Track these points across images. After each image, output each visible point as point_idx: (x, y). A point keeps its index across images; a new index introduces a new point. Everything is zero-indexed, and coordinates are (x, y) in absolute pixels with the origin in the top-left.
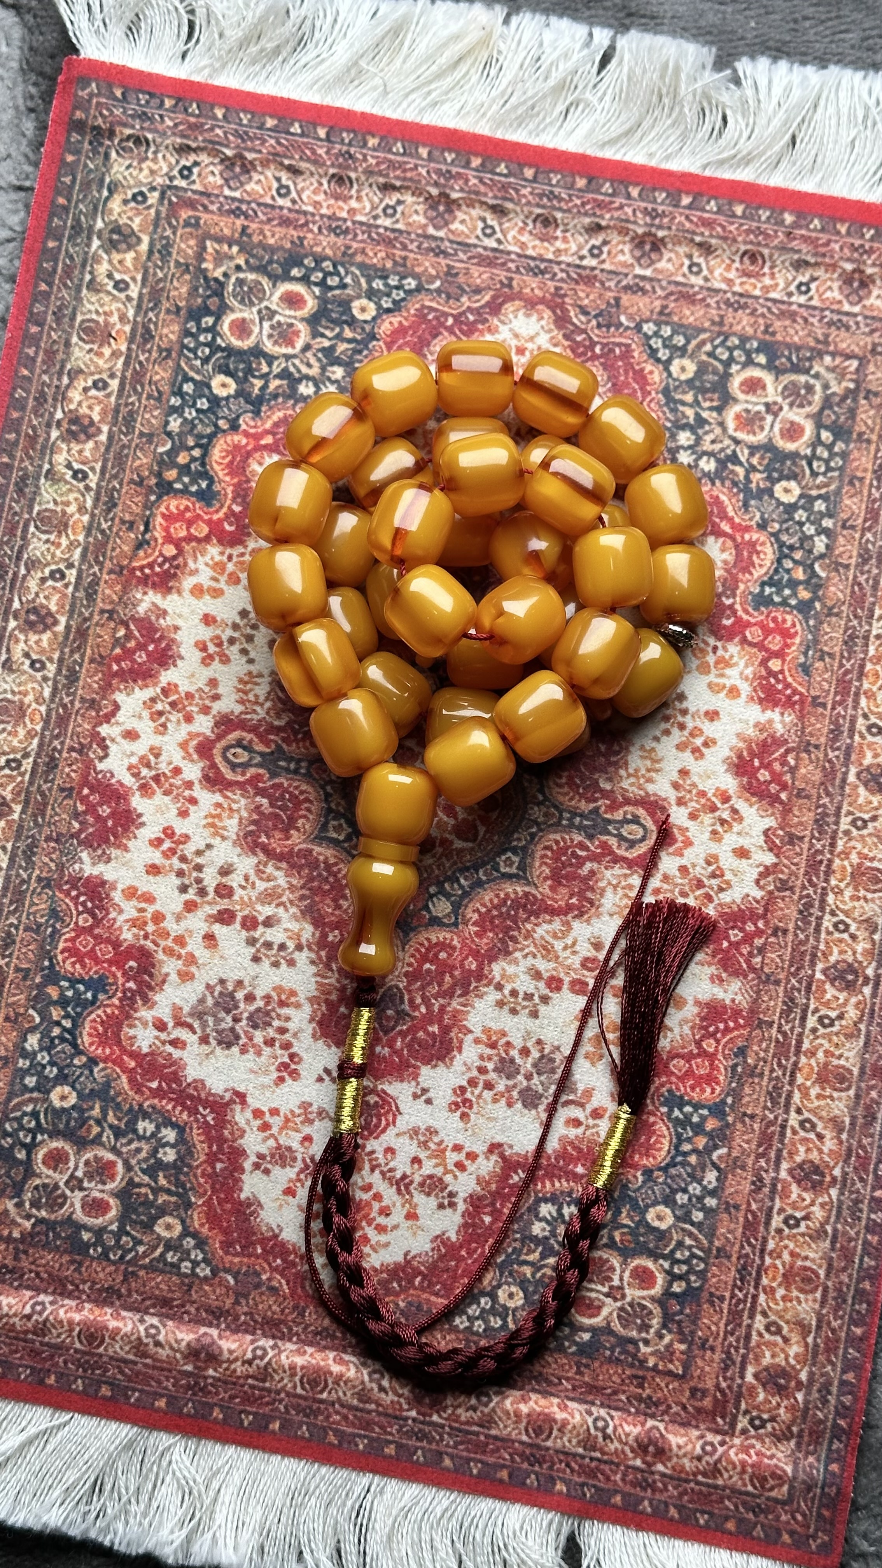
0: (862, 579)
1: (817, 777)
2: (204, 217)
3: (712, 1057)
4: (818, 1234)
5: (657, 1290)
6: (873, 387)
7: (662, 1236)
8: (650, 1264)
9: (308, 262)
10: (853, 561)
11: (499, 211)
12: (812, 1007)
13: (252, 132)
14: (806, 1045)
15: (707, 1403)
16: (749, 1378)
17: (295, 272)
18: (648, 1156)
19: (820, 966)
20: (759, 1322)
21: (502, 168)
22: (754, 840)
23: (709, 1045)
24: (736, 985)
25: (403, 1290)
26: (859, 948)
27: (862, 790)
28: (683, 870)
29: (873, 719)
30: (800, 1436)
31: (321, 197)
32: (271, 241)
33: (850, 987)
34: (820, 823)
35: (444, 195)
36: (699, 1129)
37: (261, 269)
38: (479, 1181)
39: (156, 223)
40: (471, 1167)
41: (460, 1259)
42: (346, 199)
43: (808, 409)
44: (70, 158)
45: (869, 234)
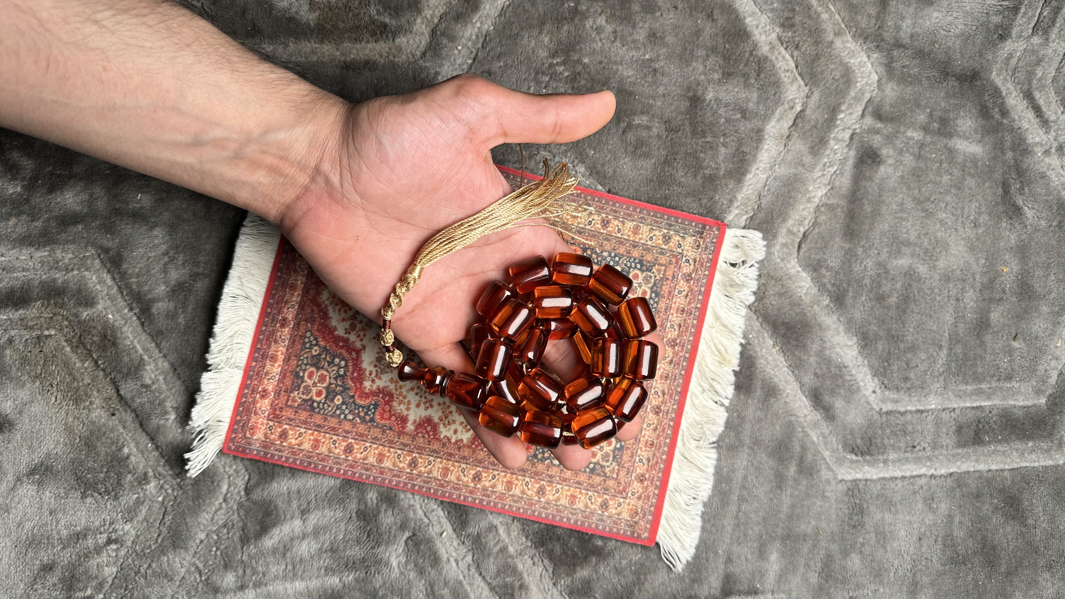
0: (544, 475)
1: (479, 457)
2: (673, 266)
3: (389, 419)
4: (330, 451)
5: (315, 398)
6: (607, 482)
7: (332, 400)
8: (323, 396)
9: (656, 299)
10: (550, 473)
11: (671, 362)
12: (405, 452)
13: (700, 283)
14: (392, 450)
15: (278, 412)
16: (285, 426)
17: (653, 295)
18: (359, 397)
19: (417, 455)
20: (303, 430)
21: (685, 364)
22: (459, 436)
23: (393, 418)
24: (413, 428)
25: (320, 316)
26: (423, 469)
27: (474, 472)
28: (451, 412)
29: (497, 477)
30: (266, 442)
31: (677, 304)
32: (664, 288)
33: (410, 465)
34: (464, 458)
35: (677, 344)
36: (366, 414)
37: (655, 284)
38: (354, 342)
39: (671, 251)
40: (358, 339)
41: (329, 335)
42: (677, 313)
43: (601, 460)
44: (694, 224)
45: (658, 484)
